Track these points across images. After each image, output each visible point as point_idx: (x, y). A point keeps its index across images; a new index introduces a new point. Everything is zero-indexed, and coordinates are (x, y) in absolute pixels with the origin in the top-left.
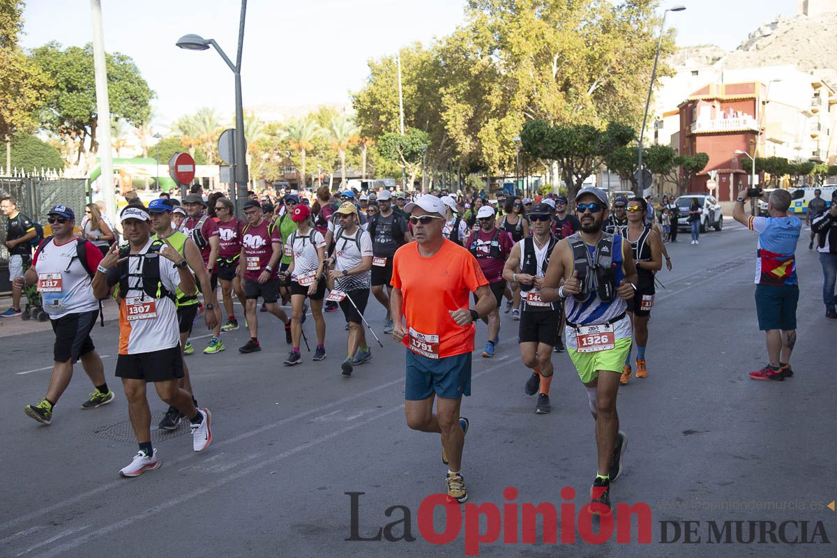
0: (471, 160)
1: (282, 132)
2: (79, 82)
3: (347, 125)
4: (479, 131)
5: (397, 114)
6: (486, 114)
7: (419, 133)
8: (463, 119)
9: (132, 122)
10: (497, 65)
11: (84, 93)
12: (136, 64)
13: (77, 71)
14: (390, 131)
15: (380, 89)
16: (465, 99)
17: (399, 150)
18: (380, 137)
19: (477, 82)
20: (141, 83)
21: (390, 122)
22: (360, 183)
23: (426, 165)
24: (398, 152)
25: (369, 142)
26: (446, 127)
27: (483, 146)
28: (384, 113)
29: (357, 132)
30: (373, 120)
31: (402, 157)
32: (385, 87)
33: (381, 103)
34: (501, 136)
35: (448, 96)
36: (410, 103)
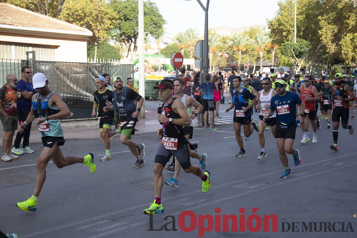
0: (334, 57)
1: (229, 41)
2: (130, 16)
3: (265, 37)
4: (340, 40)
5: (293, 32)
6: (346, 31)
7: (305, 41)
8: (331, 33)
9: (154, 36)
10: (354, 2)
11: (132, 21)
12: (158, 7)
13: (130, 11)
14: (288, 41)
15: (284, 18)
16: (333, 23)
17: (292, 51)
18: (282, 44)
19: (341, 12)
20: (160, 16)
21: (289, 36)
22: (270, 69)
23: (307, 60)
24: (292, 53)
25: (276, 47)
26: (321, 39)
27: (343, 49)
28: (285, 31)
29: (270, 42)
30: (279, 35)
31: (294, 55)
32: (287, 16)
33: (284, 25)
34: (354, 43)
35: (323, 21)
36: (300, 25)
